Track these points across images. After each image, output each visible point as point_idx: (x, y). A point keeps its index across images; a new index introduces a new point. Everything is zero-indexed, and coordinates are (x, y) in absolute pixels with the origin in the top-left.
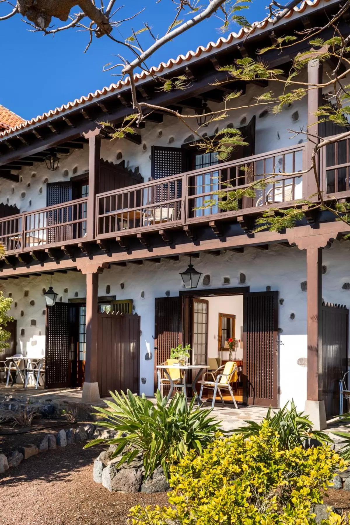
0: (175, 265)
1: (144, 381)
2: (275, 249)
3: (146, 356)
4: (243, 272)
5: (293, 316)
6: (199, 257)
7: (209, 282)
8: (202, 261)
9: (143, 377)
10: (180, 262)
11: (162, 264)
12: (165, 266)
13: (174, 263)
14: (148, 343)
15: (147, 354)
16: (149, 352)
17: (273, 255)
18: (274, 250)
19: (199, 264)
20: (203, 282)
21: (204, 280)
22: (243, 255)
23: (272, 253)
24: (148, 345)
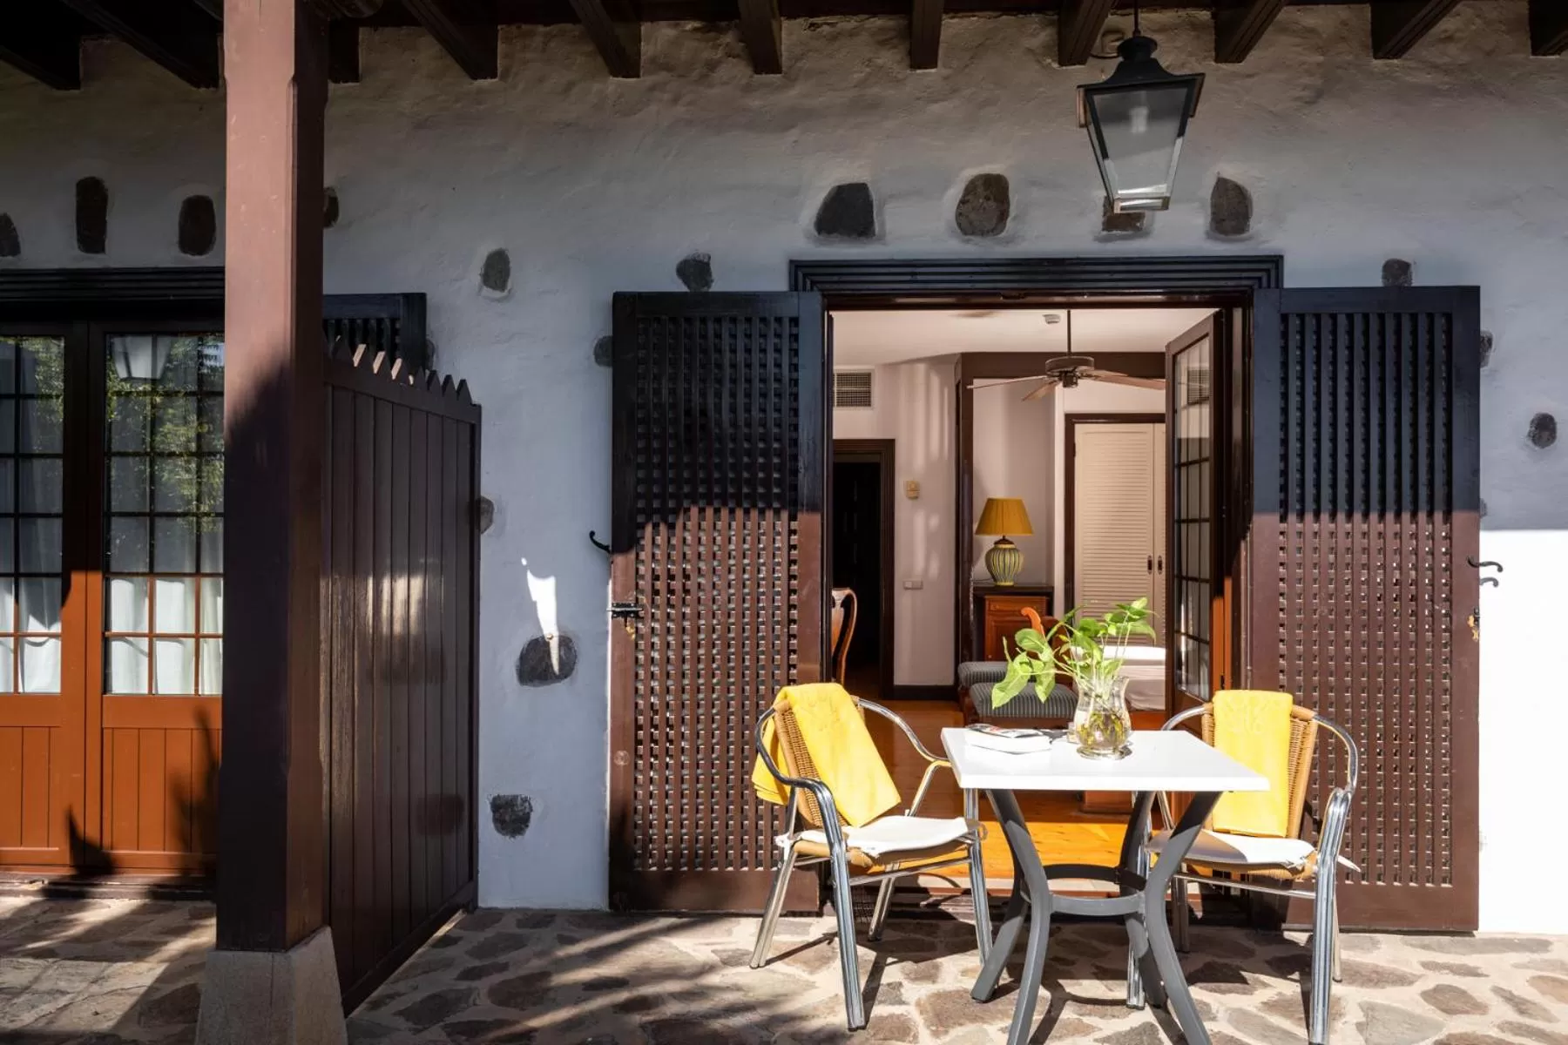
0: (755, 102)
1: (513, 817)
2: (1446, 60)
3: (523, 658)
4: (1233, 171)
5: (1544, 429)
6: (934, 64)
7: (1003, 216)
8: (954, 91)
9: (507, 791)
10: (791, 80)
11: (652, 88)
12: (675, 100)
13: (748, 89)
14: (541, 575)
15: (538, 646)
16: (549, 628)
17: (1434, 91)
18: (1439, 61)
19: (936, 108)
20: (959, 215)
21: (963, 202)
22: (1235, 75)
23: (1426, 78)
24: (543, 593)
